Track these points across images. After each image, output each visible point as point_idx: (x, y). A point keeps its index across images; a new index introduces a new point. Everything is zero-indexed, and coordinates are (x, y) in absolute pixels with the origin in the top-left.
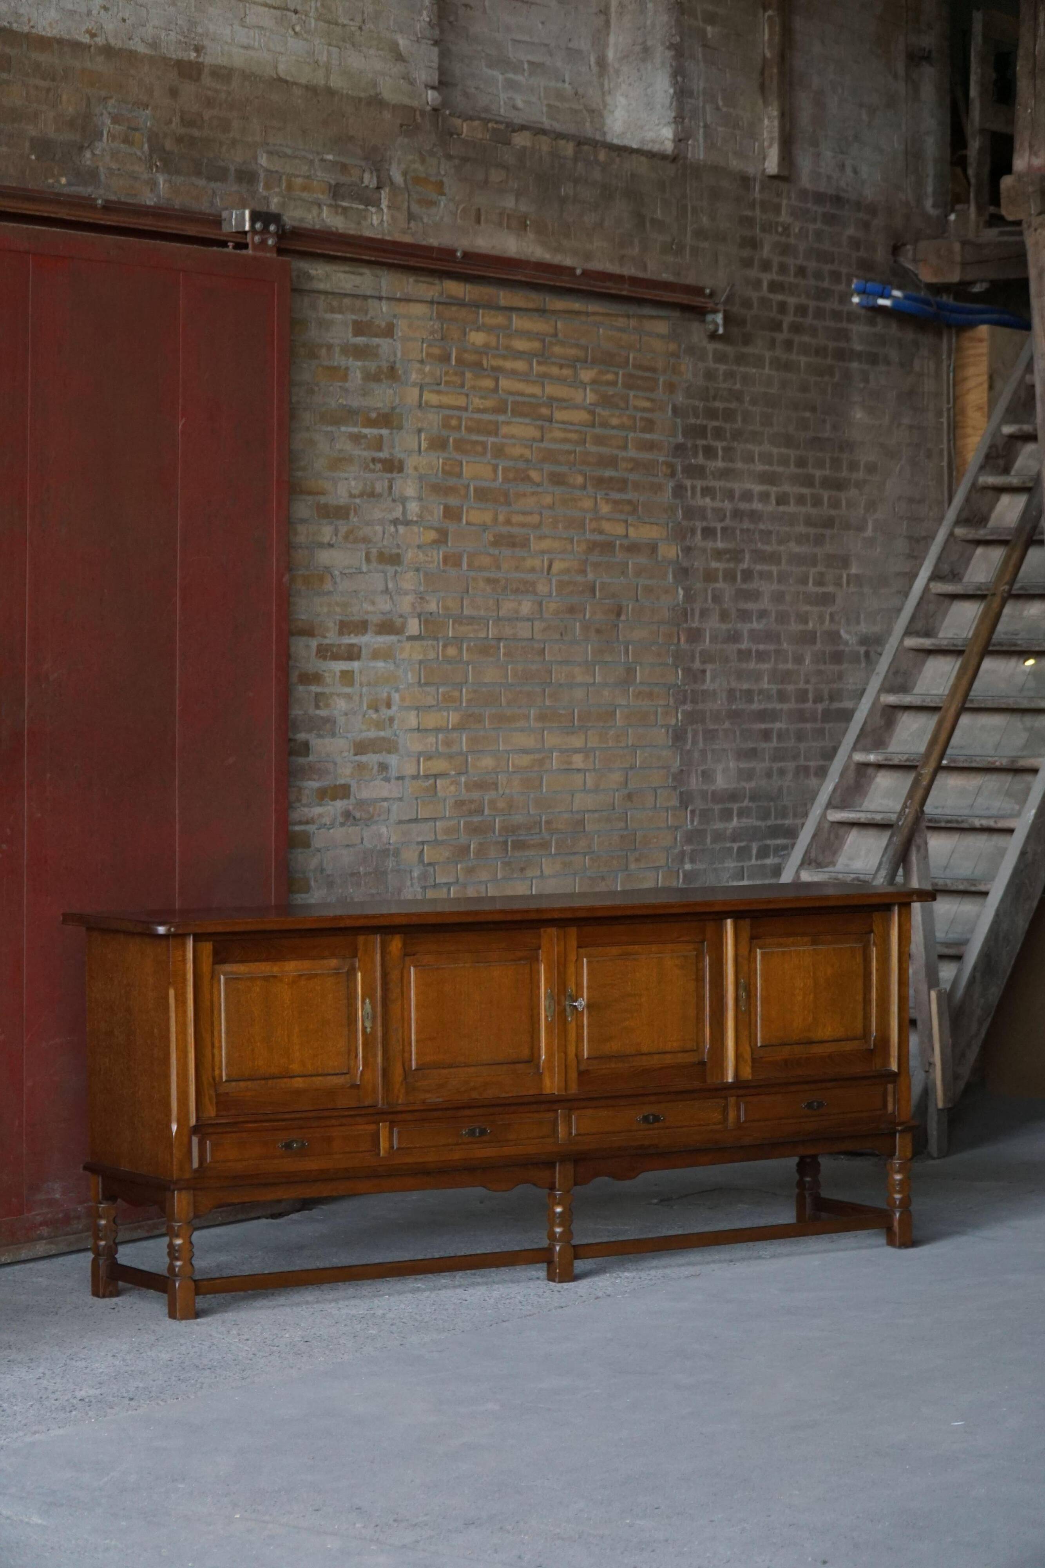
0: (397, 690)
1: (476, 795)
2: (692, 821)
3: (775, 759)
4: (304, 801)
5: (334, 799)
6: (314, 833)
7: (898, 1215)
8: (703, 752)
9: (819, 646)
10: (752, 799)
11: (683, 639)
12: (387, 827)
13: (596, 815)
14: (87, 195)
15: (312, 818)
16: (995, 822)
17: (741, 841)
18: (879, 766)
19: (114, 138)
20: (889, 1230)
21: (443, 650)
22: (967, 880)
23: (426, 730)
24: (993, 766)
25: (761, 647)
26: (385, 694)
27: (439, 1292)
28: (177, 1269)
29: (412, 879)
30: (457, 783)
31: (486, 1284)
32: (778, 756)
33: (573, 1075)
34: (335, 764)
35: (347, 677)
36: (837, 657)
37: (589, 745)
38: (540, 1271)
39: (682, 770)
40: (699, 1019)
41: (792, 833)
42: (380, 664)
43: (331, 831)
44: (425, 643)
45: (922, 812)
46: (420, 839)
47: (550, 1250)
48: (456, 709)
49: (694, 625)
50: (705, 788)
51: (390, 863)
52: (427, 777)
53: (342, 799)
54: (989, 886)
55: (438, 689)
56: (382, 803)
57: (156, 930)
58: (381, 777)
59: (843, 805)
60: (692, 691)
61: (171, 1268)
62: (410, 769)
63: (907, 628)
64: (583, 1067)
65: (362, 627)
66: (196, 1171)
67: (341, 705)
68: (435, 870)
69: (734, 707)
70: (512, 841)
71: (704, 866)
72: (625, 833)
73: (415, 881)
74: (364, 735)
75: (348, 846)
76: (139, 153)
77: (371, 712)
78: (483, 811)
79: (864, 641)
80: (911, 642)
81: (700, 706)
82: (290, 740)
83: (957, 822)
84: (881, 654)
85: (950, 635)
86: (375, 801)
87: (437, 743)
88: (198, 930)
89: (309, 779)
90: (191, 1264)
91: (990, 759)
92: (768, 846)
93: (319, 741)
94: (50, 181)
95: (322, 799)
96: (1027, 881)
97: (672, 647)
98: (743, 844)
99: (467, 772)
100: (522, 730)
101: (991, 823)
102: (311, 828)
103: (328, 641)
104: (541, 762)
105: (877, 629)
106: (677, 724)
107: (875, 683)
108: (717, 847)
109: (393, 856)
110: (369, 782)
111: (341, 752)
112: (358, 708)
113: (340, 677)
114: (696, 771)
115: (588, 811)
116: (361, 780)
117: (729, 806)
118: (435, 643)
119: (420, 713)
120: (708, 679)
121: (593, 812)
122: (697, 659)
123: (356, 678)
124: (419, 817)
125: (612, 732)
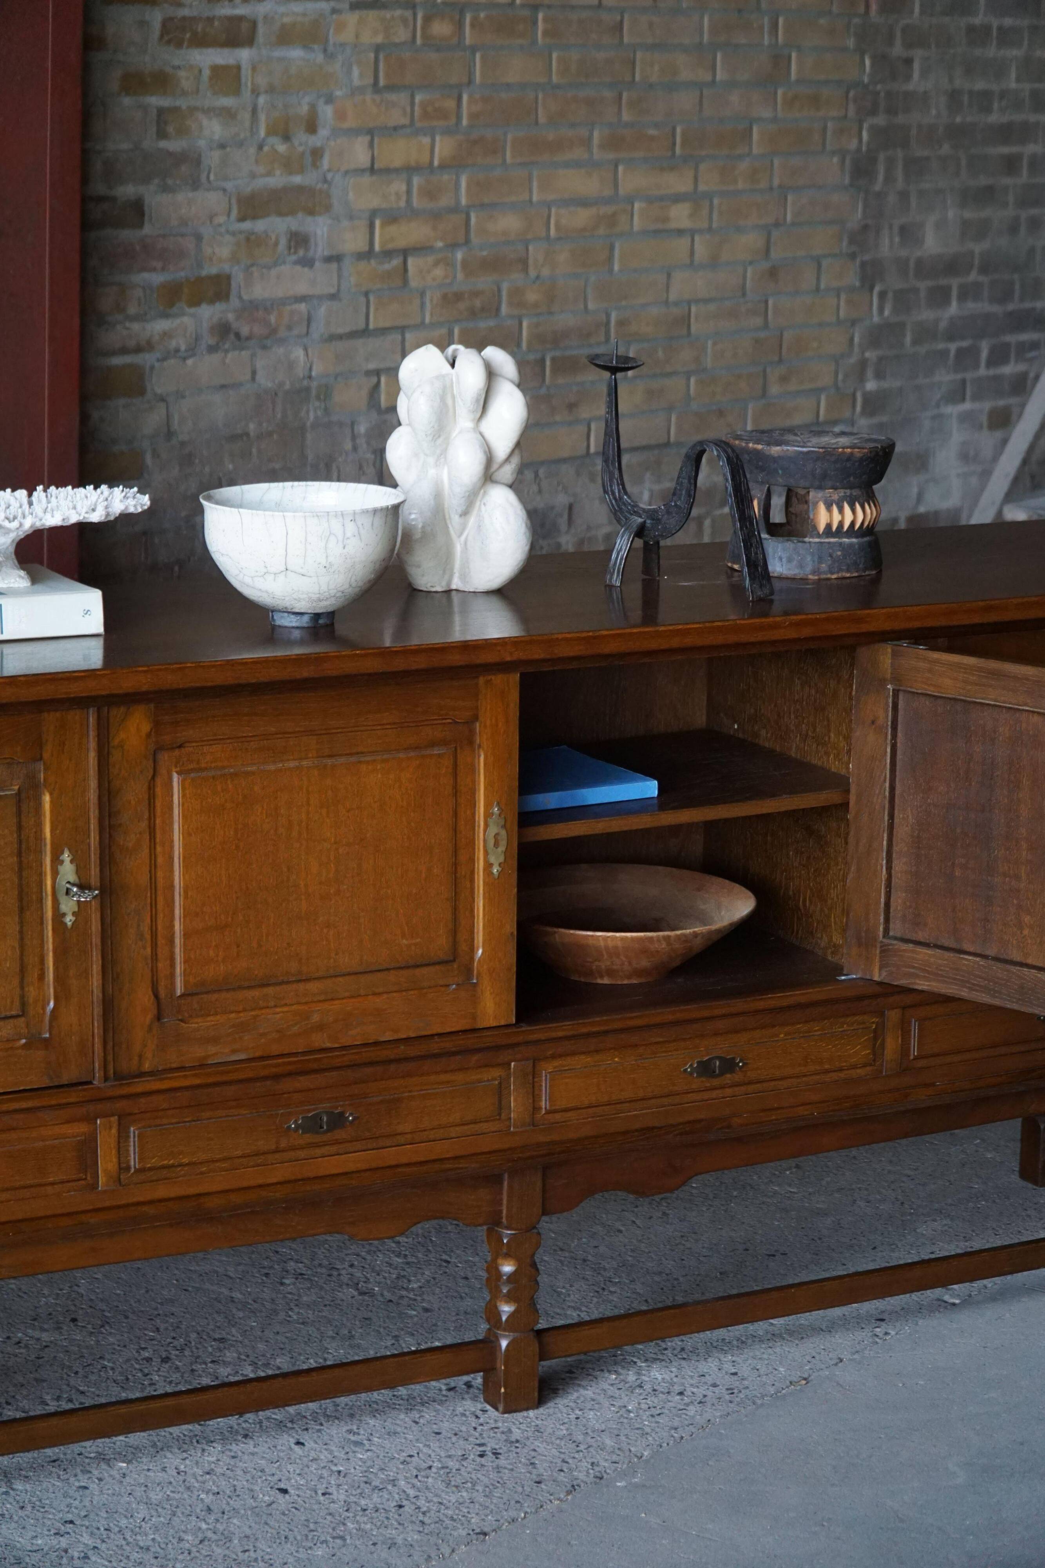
0: (330, 100)
1: (484, 282)
2: (881, 310)
3: (1022, 203)
4: (132, 310)
5: (195, 303)
6: (152, 368)
8: (904, 196)
10: (984, 269)
11: (874, 7)
12: (306, 349)
13: (712, 307)
15: (149, 341)
17: (963, 338)
21: (423, 28)
23: (387, 171)
25: (1008, 22)
26: (305, 108)
29: (354, 437)
30: (449, 263)
34: (199, 238)
35: (226, 78)
37: (702, 187)
39: (866, 226)
42: (296, 53)
43: (190, 362)
44: (388, 13)
46: (372, 366)
48: (448, 132)
50: (904, 253)
51: (312, 413)
52: (388, 254)
53: (212, 302)
55: (413, 97)
56: (296, 306)
58: (294, 258)
60: (889, 94)
62: (353, 241)
67: (212, 129)
69: (958, 120)
70: (553, 359)
71: (897, 384)
72: (762, 335)
73: (362, 442)
74: (261, 183)
75: (223, 387)
77: (273, 140)
78: (498, 310)
81: (901, 119)
86: (284, 302)
87: (409, 192)
89: (144, 269)
92: (1007, 345)
93: (165, 199)
95: (171, 304)
97: (856, 20)
98: (965, 344)
99: (467, 241)
100: (577, 164)
102: (147, 359)
103: (186, 12)
104: (611, 220)
106: (859, 150)
108: (922, 350)
109: (318, 398)
110: (269, 268)
111: (211, 218)
112: (248, 134)
113: (211, 79)
114: (891, 227)
115: (697, 301)
116: (252, 265)
117: (943, 282)
118: (408, 14)
119: (376, 140)
120: (916, 75)
121: (706, 301)
122: (898, 42)
123: (243, 80)
124: (371, 326)
125: (744, 166)
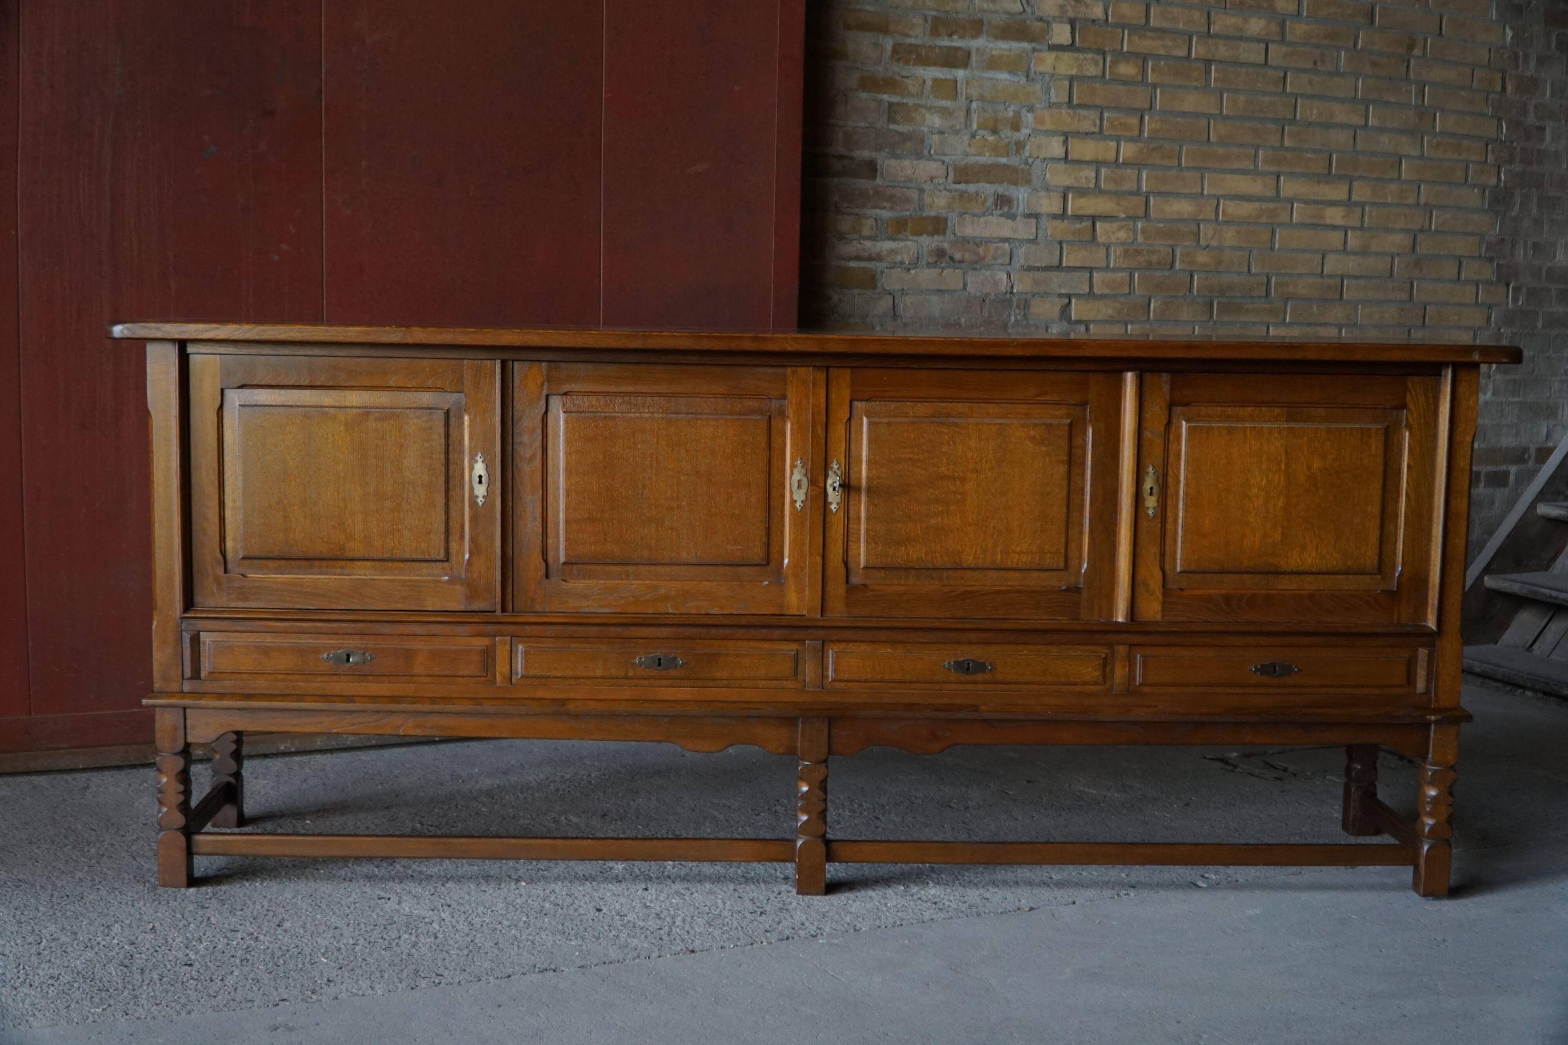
0: (1031, 109)
1: (1161, 245)
2: (1515, 302)
4: (865, 233)
5: (918, 233)
6: (882, 272)
8: (1537, 222)
11: (1509, 88)
12: (1008, 273)
13: (1362, 282)
15: (879, 254)
21: (1111, 66)
23: (1079, 162)
26: (1010, 114)
34: (922, 191)
35: (945, 87)
37: (1354, 198)
39: (1502, 240)
42: (1002, 76)
43: (912, 272)
44: (1081, 55)
46: (1064, 291)
48: (1131, 140)
49: (1528, 74)
50: (1536, 263)
51: (1013, 315)
52: (1079, 217)
53: (931, 234)
55: (1101, 113)
56: (1000, 244)
58: (999, 212)
62: (1049, 206)
65: (972, 27)
67: (933, 120)
74: (972, 160)
75: (939, 291)
77: (984, 132)
78: (1172, 265)
81: (1534, 168)
86: (988, 240)
87: (1097, 178)
89: (874, 207)
93: (893, 162)
95: (897, 232)
99: (1146, 215)
100: (1243, 172)
102: (876, 266)
103: (912, 41)
104: (1273, 213)
106: (1497, 185)
109: (1018, 307)
110: (979, 216)
111: (932, 179)
112: (963, 126)
113: (932, 87)
114: (1525, 242)
115: (1349, 277)
116: (965, 213)
118: (1098, 55)
119: (1070, 139)
120: (1548, 138)
121: (1356, 277)
122: (1531, 114)
123: (959, 90)
124: (1064, 265)
125: (1393, 186)
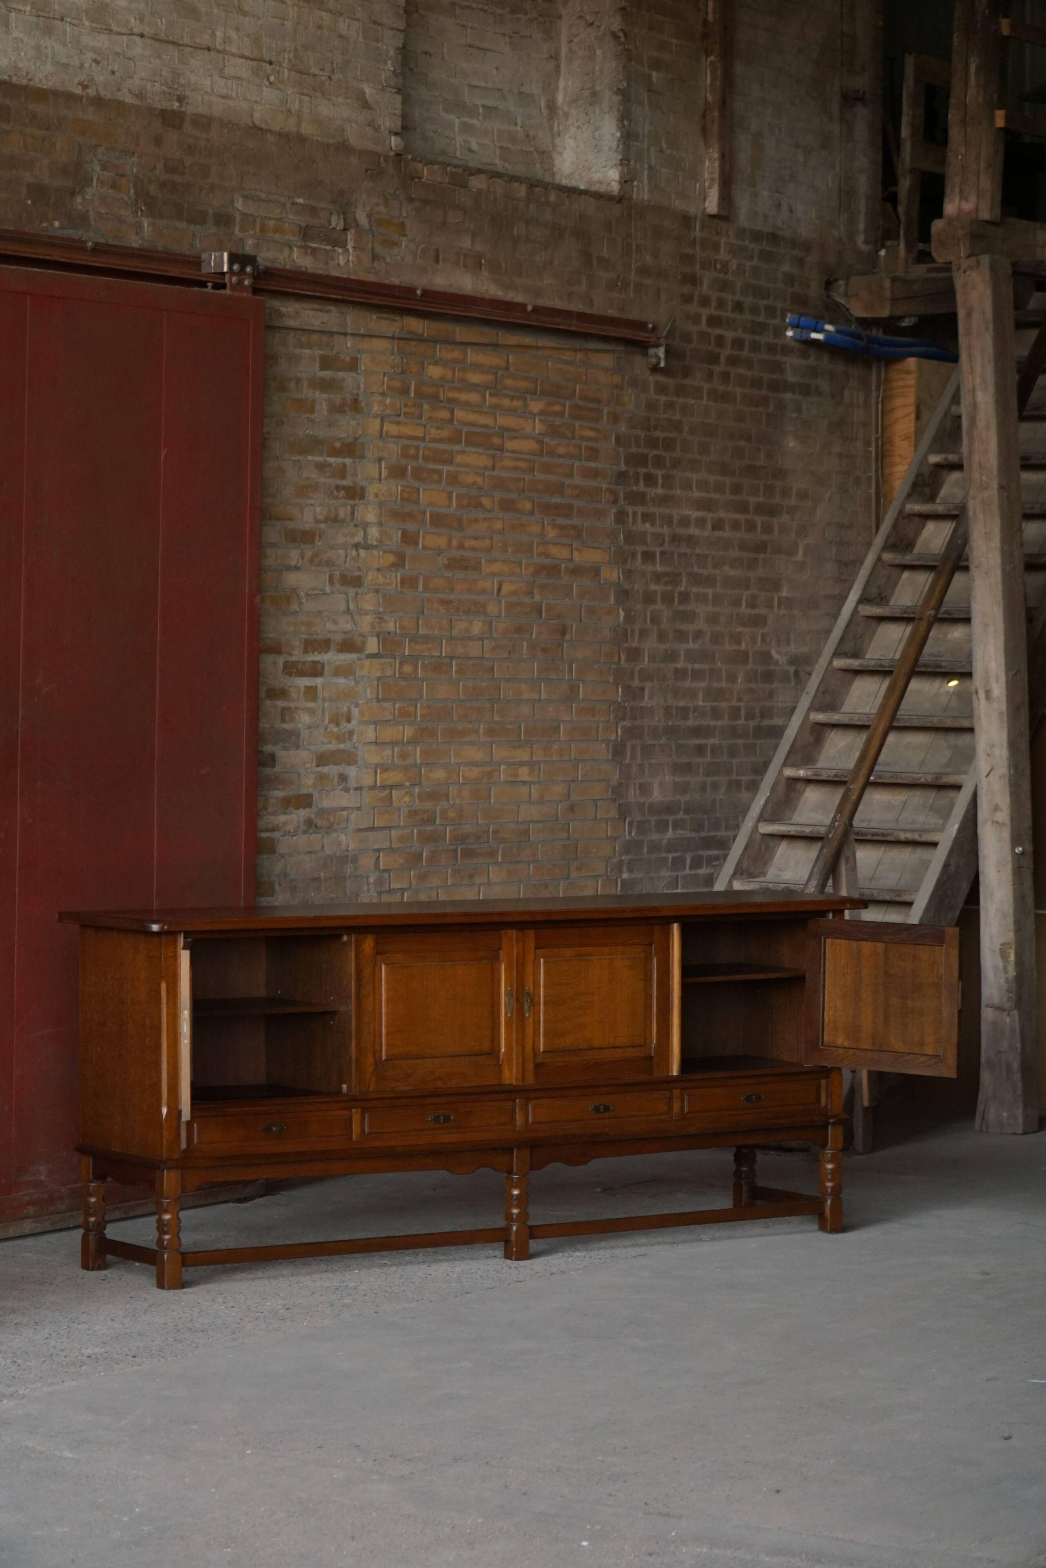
0: (357, 706)
1: (428, 805)
2: (630, 833)
3: (708, 774)
4: (270, 809)
5: (297, 808)
6: (279, 840)
7: (829, 1202)
8: (641, 766)
9: (750, 666)
10: (687, 811)
11: (623, 658)
12: (346, 835)
13: (540, 826)
14: (77, 238)
15: (277, 826)
16: (920, 836)
17: (676, 851)
18: (808, 781)
19: (102, 183)
20: (821, 1216)
21: (399, 668)
22: (893, 891)
23: (383, 743)
24: (918, 782)
25: (697, 666)
26: (346, 709)
27: (405, 1267)
28: (165, 1243)
29: (368, 884)
30: (411, 794)
31: (448, 1261)
32: (712, 770)
33: (530, 1067)
34: (299, 774)
35: (311, 693)
36: (768, 677)
37: (535, 758)
38: (498, 1250)
39: (621, 783)
40: (647, 1016)
41: (724, 845)
42: (341, 681)
43: (295, 838)
44: (383, 661)
45: (851, 825)
46: (376, 847)
47: (507, 1230)
48: (411, 724)
49: (634, 645)
50: (642, 800)
51: (349, 870)
52: (383, 787)
53: (305, 808)
54: (913, 897)
55: (394, 705)
56: (342, 812)
57: (151, 927)
58: (340, 787)
59: (772, 820)
60: (631, 707)
61: (160, 1241)
62: (367, 781)
63: (836, 649)
64: (538, 1060)
65: (325, 645)
66: (185, 1151)
67: (305, 719)
68: (390, 876)
69: (670, 723)
70: (462, 850)
71: (641, 875)
72: (567, 843)
73: (371, 886)
74: (326, 747)
75: (309, 852)
76: (125, 198)
77: (331, 725)
78: (435, 821)
79: (794, 661)
80: (839, 663)
81: (638, 722)
82: (260, 752)
83: (883, 835)
84: (810, 674)
85: (877, 657)
86: (336, 810)
87: (393, 755)
88: (189, 928)
89: (275, 789)
90: (179, 1238)
91: (915, 775)
92: (701, 857)
93: (284, 753)
94: (45, 224)
95: (287, 807)
96: (949, 892)
97: (613, 666)
98: (677, 855)
99: (420, 783)
100: (472, 743)
101: (916, 837)
102: (276, 835)
103: (294, 659)
104: (490, 774)
105: (805, 650)
106: (616, 739)
107: (805, 703)
108: (653, 856)
109: (352, 862)
110: (330, 792)
111: (304, 764)
112: (321, 722)
113: (304, 693)
114: (635, 784)
115: (532, 822)
116: (322, 790)
117: (665, 817)
118: (392, 661)
119: (378, 727)
120: (646, 697)
121: (537, 822)
122: (637, 677)
123: (318, 694)
124: (376, 826)
125: (556, 746)
